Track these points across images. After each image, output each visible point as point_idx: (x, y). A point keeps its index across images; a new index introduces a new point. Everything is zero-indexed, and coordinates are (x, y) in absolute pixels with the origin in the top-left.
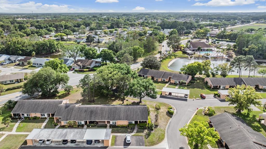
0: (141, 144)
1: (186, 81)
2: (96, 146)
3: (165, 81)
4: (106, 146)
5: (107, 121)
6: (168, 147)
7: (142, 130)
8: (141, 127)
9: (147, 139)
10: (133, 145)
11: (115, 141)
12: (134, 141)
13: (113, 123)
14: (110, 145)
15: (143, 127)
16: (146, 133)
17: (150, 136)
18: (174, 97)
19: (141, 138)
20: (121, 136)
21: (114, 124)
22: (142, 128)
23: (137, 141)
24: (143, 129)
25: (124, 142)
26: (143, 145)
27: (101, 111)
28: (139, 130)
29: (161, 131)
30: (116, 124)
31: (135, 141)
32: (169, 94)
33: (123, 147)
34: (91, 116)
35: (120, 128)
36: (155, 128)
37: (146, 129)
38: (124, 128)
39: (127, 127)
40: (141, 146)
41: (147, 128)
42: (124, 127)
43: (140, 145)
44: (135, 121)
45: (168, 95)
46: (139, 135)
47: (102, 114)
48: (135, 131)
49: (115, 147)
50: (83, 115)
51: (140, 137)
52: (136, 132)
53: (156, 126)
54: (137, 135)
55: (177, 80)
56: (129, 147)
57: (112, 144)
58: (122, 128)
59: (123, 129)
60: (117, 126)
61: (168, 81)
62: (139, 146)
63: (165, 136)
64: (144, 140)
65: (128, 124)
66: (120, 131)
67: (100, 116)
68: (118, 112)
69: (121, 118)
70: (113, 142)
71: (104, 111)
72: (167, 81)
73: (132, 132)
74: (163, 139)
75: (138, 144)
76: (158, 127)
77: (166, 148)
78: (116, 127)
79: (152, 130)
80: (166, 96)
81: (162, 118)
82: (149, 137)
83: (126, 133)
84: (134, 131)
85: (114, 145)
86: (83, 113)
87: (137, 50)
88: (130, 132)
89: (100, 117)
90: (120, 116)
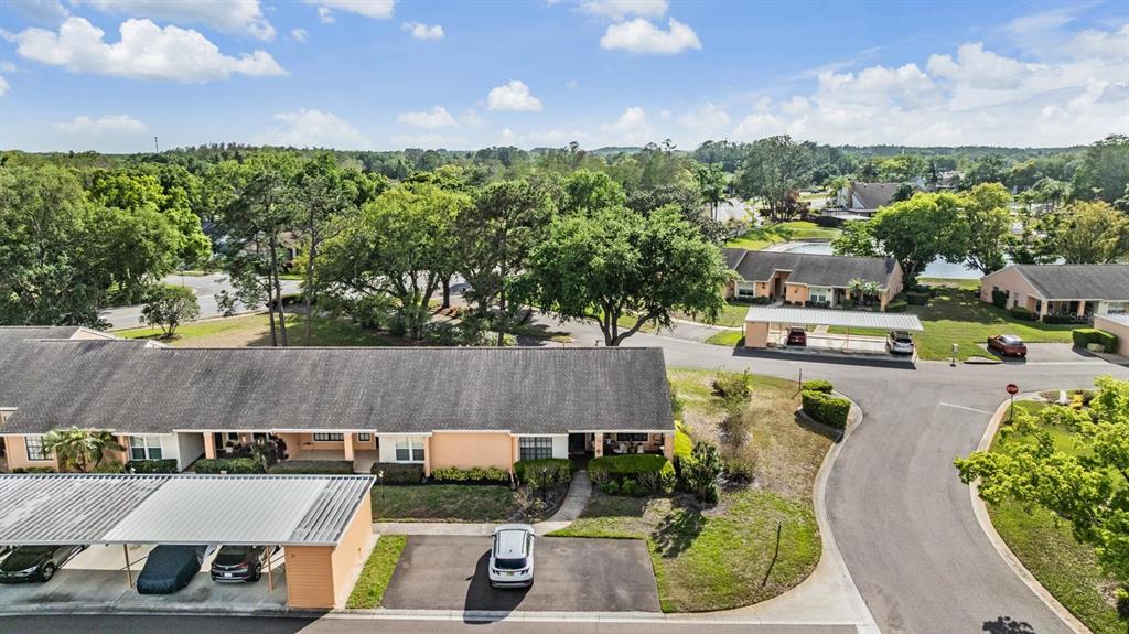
0: (622, 593)
1: (883, 281)
2: (217, 605)
3: (754, 296)
4: (302, 611)
5: (354, 435)
6: (870, 619)
7: (629, 502)
8: (619, 477)
9: (674, 562)
10: (548, 604)
11: (398, 574)
12: (563, 576)
13: (402, 454)
14: (340, 601)
15: (631, 476)
16: (660, 518)
17: (695, 543)
18: (822, 354)
19: (619, 552)
20: (449, 537)
21: (411, 461)
22: (627, 483)
23: (585, 575)
24: (633, 494)
25: (474, 579)
26: (638, 604)
27: (320, 376)
28: (604, 501)
29: (784, 510)
30: (426, 462)
31: (572, 570)
32: (790, 342)
33: (458, 616)
34: (237, 404)
35: (451, 489)
36: (728, 489)
37: (657, 491)
38: (483, 488)
39: (506, 483)
40: (618, 609)
41: (669, 490)
42: (485, 481)
43: (613, 604)
44: (571, 435)
45: (784, 348)
46: (607, 531)
47: (322, 392)
48: (573, 506)
49: (382, 614)
50: (185, 394)
51: (611, 546)
52: (582, 516)
53: (740, 479)
54: (585, 531)
55: (826, 282)
56: (515, 616)
57: (363, 597)
58: (470, 488)
59: (475, 497)
60: (432, 476)
61: (771, 296)
62: (607, 608)
63: (825, 545)
64: (647, 565)
65: (517, 459)
66: (450, 508)
67: (303, 400)
68: (444, 376)
69: (467, 415)
70: (378, 581)
71: (340, 372)
72: (766, 293)
73: (547, 515)
74: (806, 565)
75: (597, 594)
76: (756, 485)
77: (854, 627)
78: (420, 483)
79: (710, 500)
80: (769, 349)
81: (773, 440)
82: (688, 545)
83: (493, 519)
84: (564, 509)
85: (383, 604)
86: (184, 382)
87: (591, 189)
88: (530, 511)
89: (305, 407)
90: (456, 404)
